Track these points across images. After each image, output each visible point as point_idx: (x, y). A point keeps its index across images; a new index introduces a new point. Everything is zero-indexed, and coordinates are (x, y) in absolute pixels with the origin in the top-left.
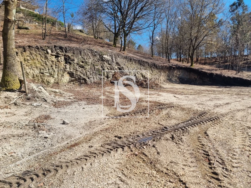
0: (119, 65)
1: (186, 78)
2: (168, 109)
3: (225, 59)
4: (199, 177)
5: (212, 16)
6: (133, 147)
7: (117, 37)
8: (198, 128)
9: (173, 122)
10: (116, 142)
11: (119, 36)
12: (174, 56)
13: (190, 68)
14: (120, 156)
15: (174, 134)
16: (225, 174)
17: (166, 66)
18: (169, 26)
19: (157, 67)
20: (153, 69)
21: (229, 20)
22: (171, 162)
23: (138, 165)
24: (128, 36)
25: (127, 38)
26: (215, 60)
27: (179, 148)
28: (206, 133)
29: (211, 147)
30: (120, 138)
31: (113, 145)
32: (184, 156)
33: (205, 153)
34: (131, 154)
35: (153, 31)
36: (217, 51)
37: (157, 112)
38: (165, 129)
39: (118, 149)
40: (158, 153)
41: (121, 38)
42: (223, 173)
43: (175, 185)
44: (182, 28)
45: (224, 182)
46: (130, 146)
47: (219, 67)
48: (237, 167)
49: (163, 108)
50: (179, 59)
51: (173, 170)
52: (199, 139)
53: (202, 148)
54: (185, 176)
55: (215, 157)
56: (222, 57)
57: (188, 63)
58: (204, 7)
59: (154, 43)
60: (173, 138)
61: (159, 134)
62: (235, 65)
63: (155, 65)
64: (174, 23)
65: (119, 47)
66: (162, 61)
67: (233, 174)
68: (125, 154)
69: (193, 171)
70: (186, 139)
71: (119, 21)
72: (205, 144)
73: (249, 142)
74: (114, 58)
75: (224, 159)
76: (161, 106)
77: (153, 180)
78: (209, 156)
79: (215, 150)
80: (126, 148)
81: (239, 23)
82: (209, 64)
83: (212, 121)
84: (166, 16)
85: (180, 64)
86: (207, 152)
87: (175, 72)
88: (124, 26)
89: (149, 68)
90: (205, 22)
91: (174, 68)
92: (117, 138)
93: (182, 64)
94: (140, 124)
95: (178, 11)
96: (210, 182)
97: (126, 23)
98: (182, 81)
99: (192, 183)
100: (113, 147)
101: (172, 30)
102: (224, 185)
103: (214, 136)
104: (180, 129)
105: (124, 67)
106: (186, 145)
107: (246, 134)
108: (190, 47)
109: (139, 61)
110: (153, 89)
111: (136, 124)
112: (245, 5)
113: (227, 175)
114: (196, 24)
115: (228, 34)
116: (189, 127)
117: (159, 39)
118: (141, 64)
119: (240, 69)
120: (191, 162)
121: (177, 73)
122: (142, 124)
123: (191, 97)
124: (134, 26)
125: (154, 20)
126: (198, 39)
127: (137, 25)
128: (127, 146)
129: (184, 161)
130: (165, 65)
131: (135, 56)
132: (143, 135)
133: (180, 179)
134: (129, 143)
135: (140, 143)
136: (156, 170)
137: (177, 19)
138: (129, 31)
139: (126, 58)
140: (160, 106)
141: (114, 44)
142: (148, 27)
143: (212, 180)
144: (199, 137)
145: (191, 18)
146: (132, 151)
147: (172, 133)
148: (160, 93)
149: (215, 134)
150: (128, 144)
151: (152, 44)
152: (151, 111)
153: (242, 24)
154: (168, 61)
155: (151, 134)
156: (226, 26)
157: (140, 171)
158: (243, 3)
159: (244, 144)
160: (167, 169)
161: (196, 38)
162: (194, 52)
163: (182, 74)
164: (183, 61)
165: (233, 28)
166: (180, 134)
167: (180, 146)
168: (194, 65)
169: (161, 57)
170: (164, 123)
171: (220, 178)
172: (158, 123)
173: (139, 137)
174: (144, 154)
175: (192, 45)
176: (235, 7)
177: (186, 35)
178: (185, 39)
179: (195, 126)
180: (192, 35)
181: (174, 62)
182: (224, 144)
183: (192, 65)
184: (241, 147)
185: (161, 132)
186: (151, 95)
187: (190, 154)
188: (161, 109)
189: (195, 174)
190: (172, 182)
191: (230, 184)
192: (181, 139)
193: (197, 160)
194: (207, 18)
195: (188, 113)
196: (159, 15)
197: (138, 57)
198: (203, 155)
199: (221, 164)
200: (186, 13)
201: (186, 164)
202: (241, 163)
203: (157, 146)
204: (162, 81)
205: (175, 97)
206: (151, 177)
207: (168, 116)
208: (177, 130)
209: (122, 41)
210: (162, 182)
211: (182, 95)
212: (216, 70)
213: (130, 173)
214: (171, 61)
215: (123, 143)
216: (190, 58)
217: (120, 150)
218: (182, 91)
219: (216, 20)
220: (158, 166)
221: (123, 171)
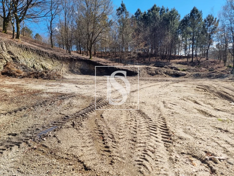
0: (12, 54)
1: (86, 69)
2: (70, 99)
3: (115, 54)
4: (95, 153)
5: (104, 16)
6: (31, 142)
7: (8, 22)
8: (95, 112)
9: (75, 110)
10: (9, 140)
11: (10, 21)
12: (74, 48)
13: (89, 60)
14: (15, 154)
15: (75, 121)
16: (114, 145)
17: (67, 58)
18: (67, 19)
19: (57, 58)
20: (53, 60)
21: (117, 22)
22: (71, 147)
23: (36, 158)
24: (22, 22)
25: (21, 24)
26: (109, 54)
27: (79, 133)
28: (101, 116)
29: (105, 126)
30: (15, 135)
31: (6, 144)
32: (83, 139)
33: (100, 132)
34: (29, 149)
35: (51, 22)
36: (110, 47)
37: (59, 103)
38: (66, 118)
39: (12, 147)
40: (59, 142)
41: (12, 24)
42: (112, 145)
43: (74, 166)
44: (80, 22)
45: (113, 152)
46: (28, 141)
47: (112, 61)
48: (122, 138)
49: (65, 98)
50: (79, 51)
51: (73, 153)
52: (96, 122)
53: (98, 129)
54: (83, 156)
55: (107, 134)
56: (113, 53)
57: (87, 56)
58: (97, 7)
59: (53, 34)
60: (73, 125)
61: (60, 123)
62: (122, 59)
63: (55, 56)
64: (71, 16)
65: (10, 34)
66: (62, 52)
67: (119, 144)
68: (21, 150)
69: (90, 150)
70: (85, 124)
71: (8, 4)
72: (101, 125)
73: (130, 118)
74: (4, 46)
75: (114, 134)
76: (63, 96)
77: (53, 168)
78: (103, 134)
79: (108, 128)
80: (23, 145)
81: (123, 25)
82: (105, 58)
83: (106, 105)
84: (64, 8)
85: (80, 56)
86: (102, 131)
87: (77, 63)
88: (15, 11)
89: (49, 58)
90: (99, 21)
91: (75, 60)
92: (11, 136)
93: (83, 56)
94: (40, 117)
95: (75, 6)
96: (103, 155)
97: (18, 8)
98: (83, 72)
99: (89, 160)
100: (6, 146)
101: (70, 23)
102: (113, 155)
103: (108, 117)
104: (80, 116)
105: (19, 56)
106: (85, 129)
107: (129, 112)
108: (88, 42)
109: (37, 51)
110: (55, 80)
111: (35, 117)
112: (127, 11)
113: (115, 146)
114: (92, 21)
115: (117, 33)
116: (88, 113)
117: (58, 30)
118: (40, 54)
119: (126, 62)
120: (89, 143)
121: (78, 64)
122: (42, 116)
123: (90, 86)
124: (28, 13)
125: (51, 10)
126: (94, 34)
127: (32, 12)
128: (24, 142)
129: (83, 143)
130: (66, 56)
131: (33, 45)
132: (43, 127)
133: (79, 160)
134: (26, 138)
135: (39, 135)
136: (56, 158)
137: (75, 13)
138: (23, 17)
139: (20, 46)
140: (61, 96)
141: (3, 30)
142: (45, 16)
143: (105, 153)
144: (96, 120)
145: (87, 14)
146: (30, 146)
147: (73, 121)
148: (62, 84)
149: (108, 115)
150: (25, 140)
151: (51, 34)
152: (53, 102)
153: (126, 27)
154: (69, 53)
155: (52, 125)
156: (115, 27)
157: (39, 164)
158: (126, 10)
159: (127, 119)
160: (68, 154)
161: (93, 33)
162: (91, 46)
163: (83, 66)
164: (83, 53)
165: (120, 29)
166: (80, 120)
167: (80, 131)
168: (92, 57)
169: (62, 49)
170: (65, 112)
171: (110, 150)
172: (60, 113)
173: (39, 130)
174: (43, 146)
175: (90, 40)
176: (120, 11)
177: (84, 30)
178: (83, 33)
179: (93, 111)
180: (89, 30)
181: (74, 54)
182: (114, 122)
183: (90, 58)
184: (125, 122)
185: (63, 121)
186: (53, 86)
187: (88, 136)
188: (63, 99)
189: (92, 152)
190: (71, 165)
191: (117, 152)
192: (81, 124)
193: (94, 140)
194: (100, 17)
195: (88, 100)
196: (56, 6)
197: (36, 47)
198: (98, 134)
199: (111, 138)
200: (82, 9)
201: (84, 145)
202: (125, 134)
203: (57, 136)
204: (64, 72)
205: (76, 86)
206: (51, 166)
207: (70, 105)
208: (77, 117)
209: (14, 28)
210: (61, 168)
211: (83, 84)
212: (110, 63)
213: (27, 168)
214: (72, 53)
215: (19, 140)
216: (88, 52)
217: (15, 148)
218: (83, 81)
219: (107, 20)
220: (58, 154)
221: (18, 168)
